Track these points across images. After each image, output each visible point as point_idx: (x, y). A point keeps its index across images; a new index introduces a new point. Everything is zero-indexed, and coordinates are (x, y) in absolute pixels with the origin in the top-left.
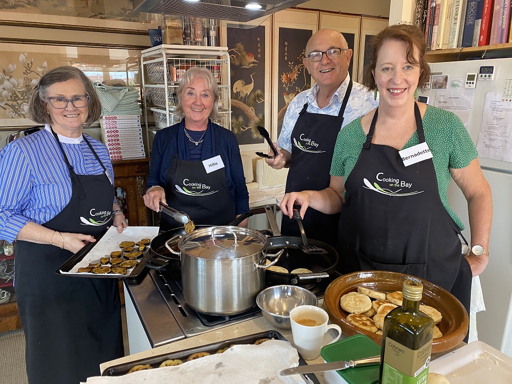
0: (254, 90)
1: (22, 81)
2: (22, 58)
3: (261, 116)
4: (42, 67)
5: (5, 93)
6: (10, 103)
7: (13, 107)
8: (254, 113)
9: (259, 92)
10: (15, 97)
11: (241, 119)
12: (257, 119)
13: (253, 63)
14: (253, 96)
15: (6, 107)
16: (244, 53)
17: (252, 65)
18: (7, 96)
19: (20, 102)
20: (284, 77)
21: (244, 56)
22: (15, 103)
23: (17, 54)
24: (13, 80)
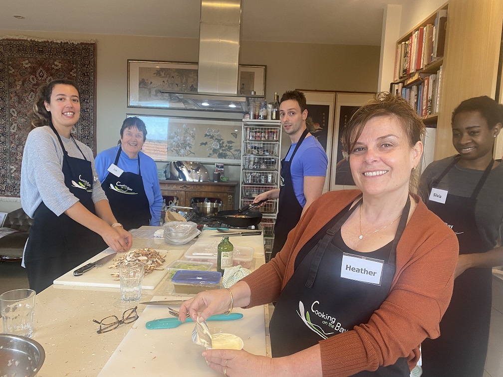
1: (182, 137)
2: (184, 126)
4: (193, 131)
5: (174, 143)
6: (175, 148)
7: (176, 151)
10: (178, 146)
13: (319, 129)
15: (174, 150)
17: (317, 131)
18: (174, 145)
19: (180, 148)
22: (177, 149)
23: (182, 124)
24: (179, 137)
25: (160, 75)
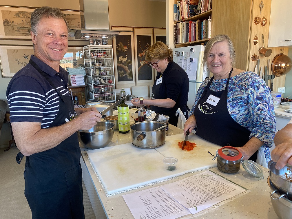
0: (127, 60)
3: (131, 70)
8: (128, 69)
9: (129, 60)
11: (123, 71)
12: (129, 71)
13: (127, 49)
14: (127, 62)
16: (123, 46)
17: (126, 50)
20: (140, 54)
21: (123, 47)
25: (19, 16)
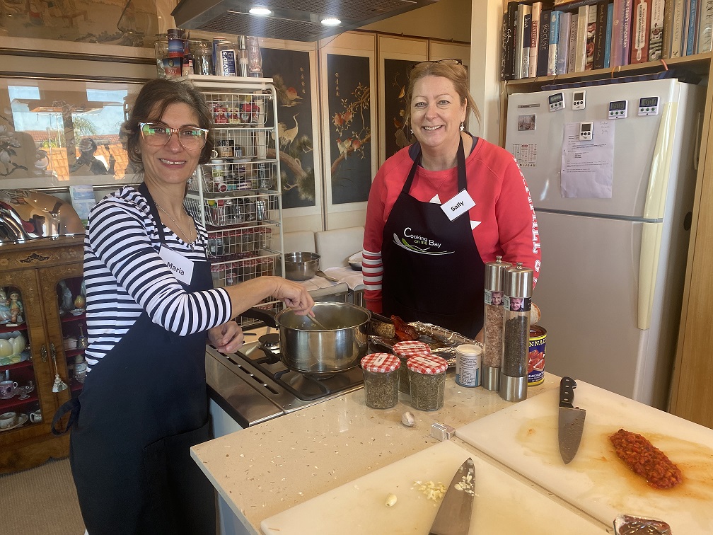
3: (309, 169)
8: (300, 166)
9: (305, 138)
11: (284, 175)
12: (304, 174)
13: (296, 100)
14: (297, 143)
16: (284, 88)
17: (294, 103)
20: (336, 119)
21: (283, 92)
